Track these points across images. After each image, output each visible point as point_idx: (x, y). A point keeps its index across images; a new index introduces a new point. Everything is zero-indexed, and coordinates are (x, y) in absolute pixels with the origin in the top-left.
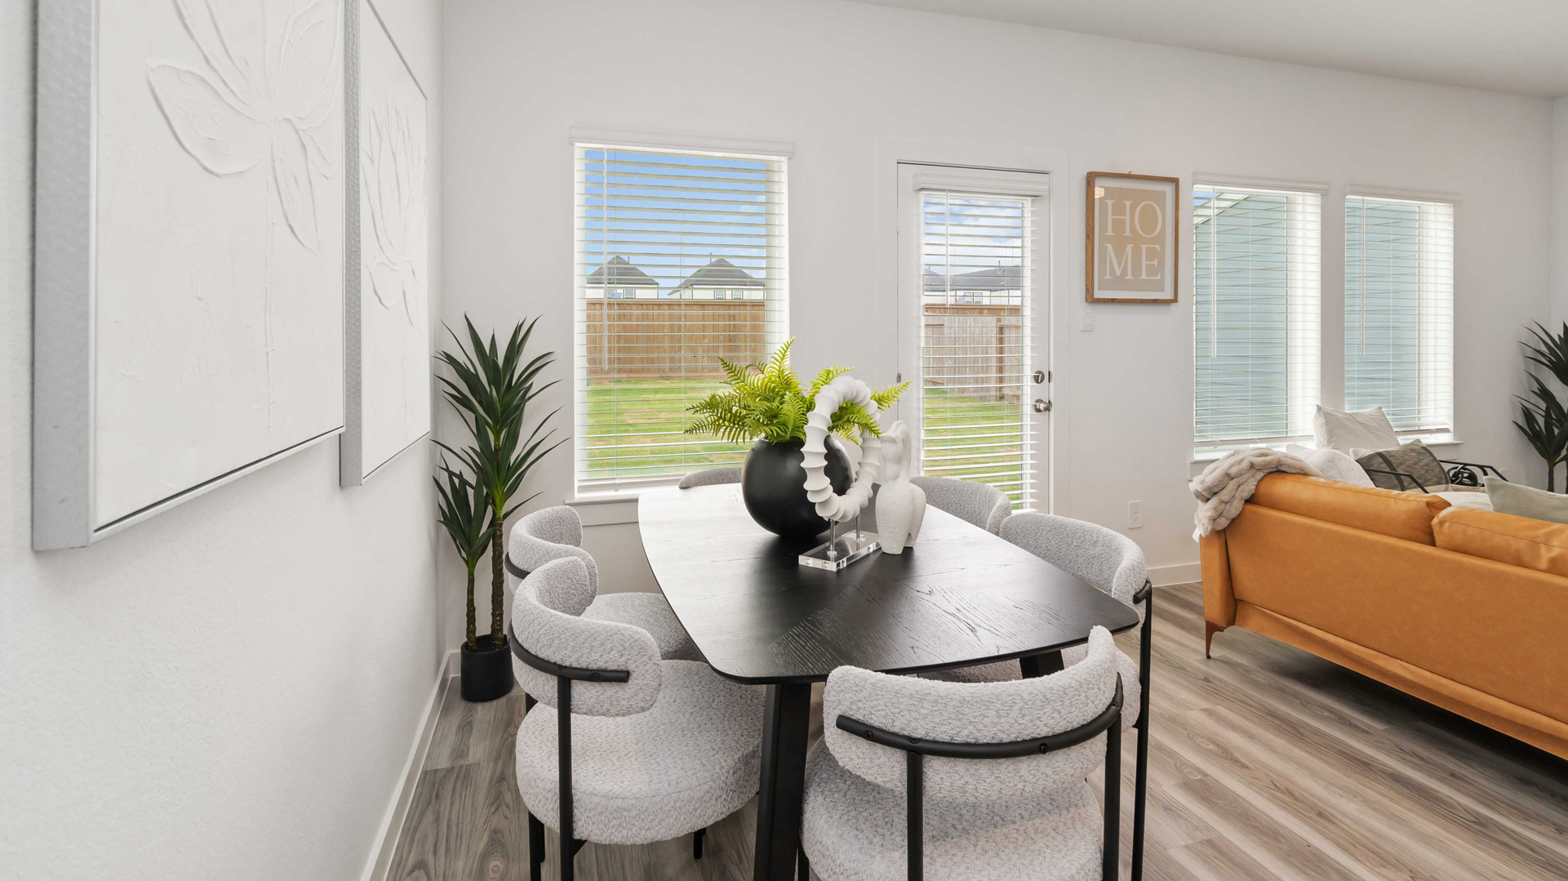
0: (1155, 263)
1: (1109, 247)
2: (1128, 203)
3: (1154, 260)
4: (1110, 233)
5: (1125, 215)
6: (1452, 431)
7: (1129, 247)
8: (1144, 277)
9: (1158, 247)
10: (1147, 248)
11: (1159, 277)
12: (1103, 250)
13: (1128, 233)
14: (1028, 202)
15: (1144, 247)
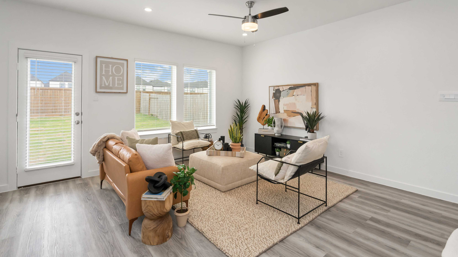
0: (120, 82)
1: (104, 78)
2: (110, 66)
3: (120, 81)
4: (104, 73)
5: (110, 69)
6: (215, 125)
7: (111, 78)
8: (116, 86)
9: (121, 78)
10: (117, 78)
11: (122, 86)
12: (101, 78)
13: (110, 74)
14: (74, 63)
15: (116, 78)
